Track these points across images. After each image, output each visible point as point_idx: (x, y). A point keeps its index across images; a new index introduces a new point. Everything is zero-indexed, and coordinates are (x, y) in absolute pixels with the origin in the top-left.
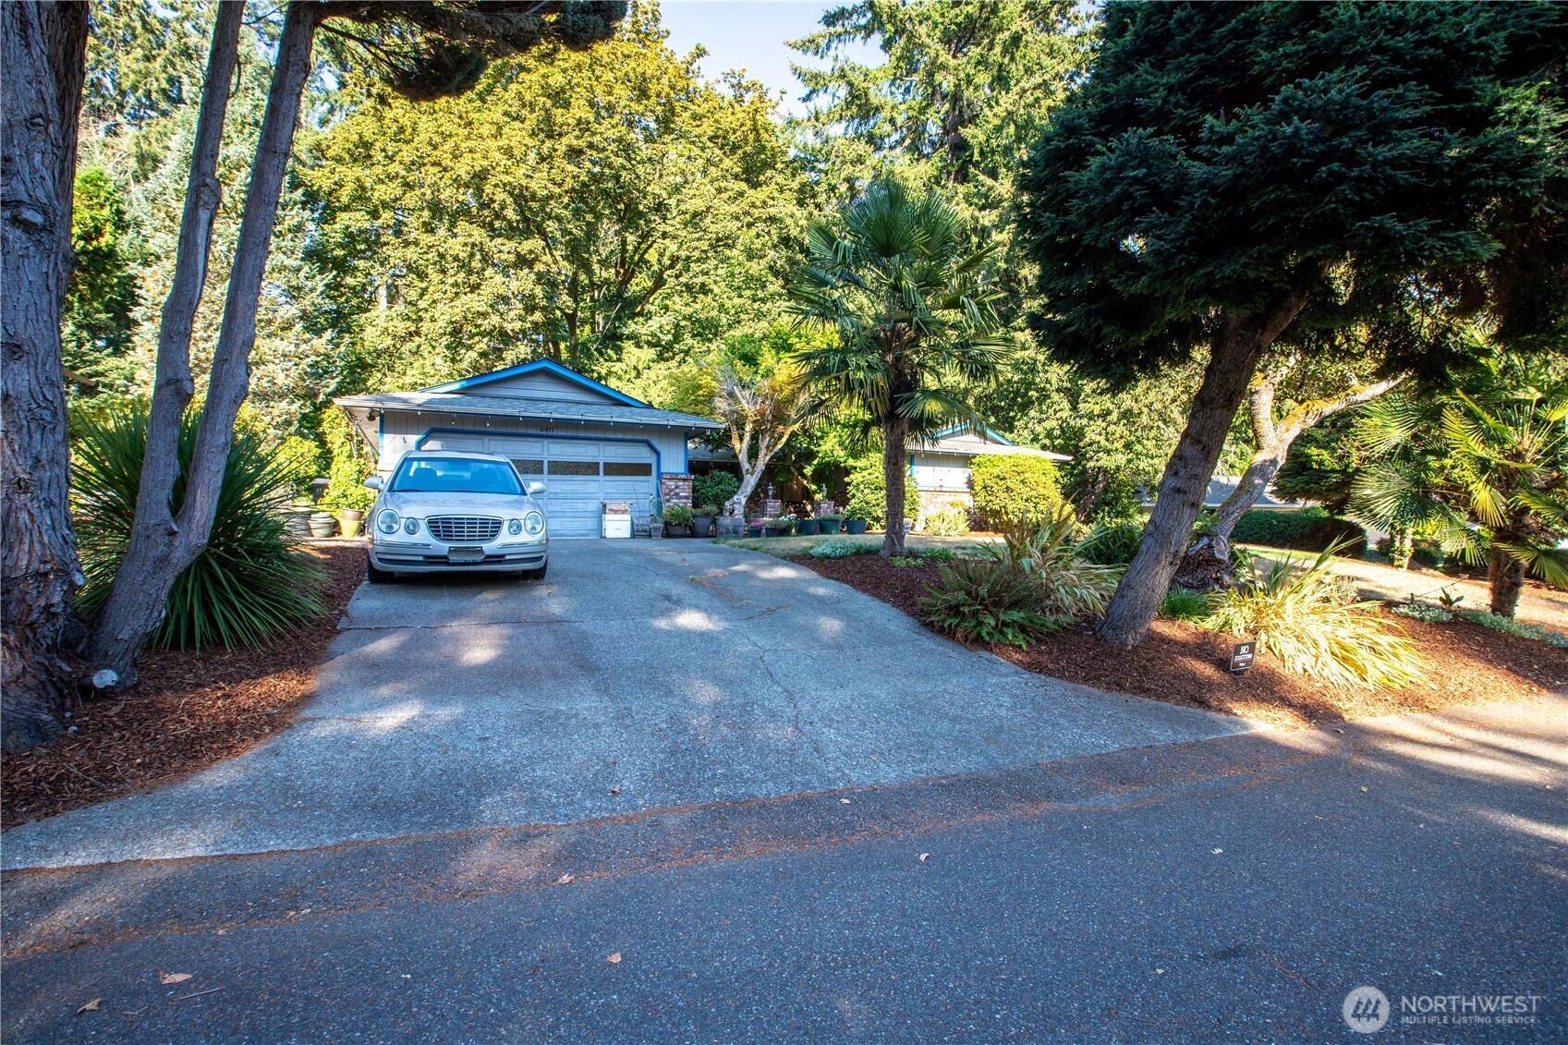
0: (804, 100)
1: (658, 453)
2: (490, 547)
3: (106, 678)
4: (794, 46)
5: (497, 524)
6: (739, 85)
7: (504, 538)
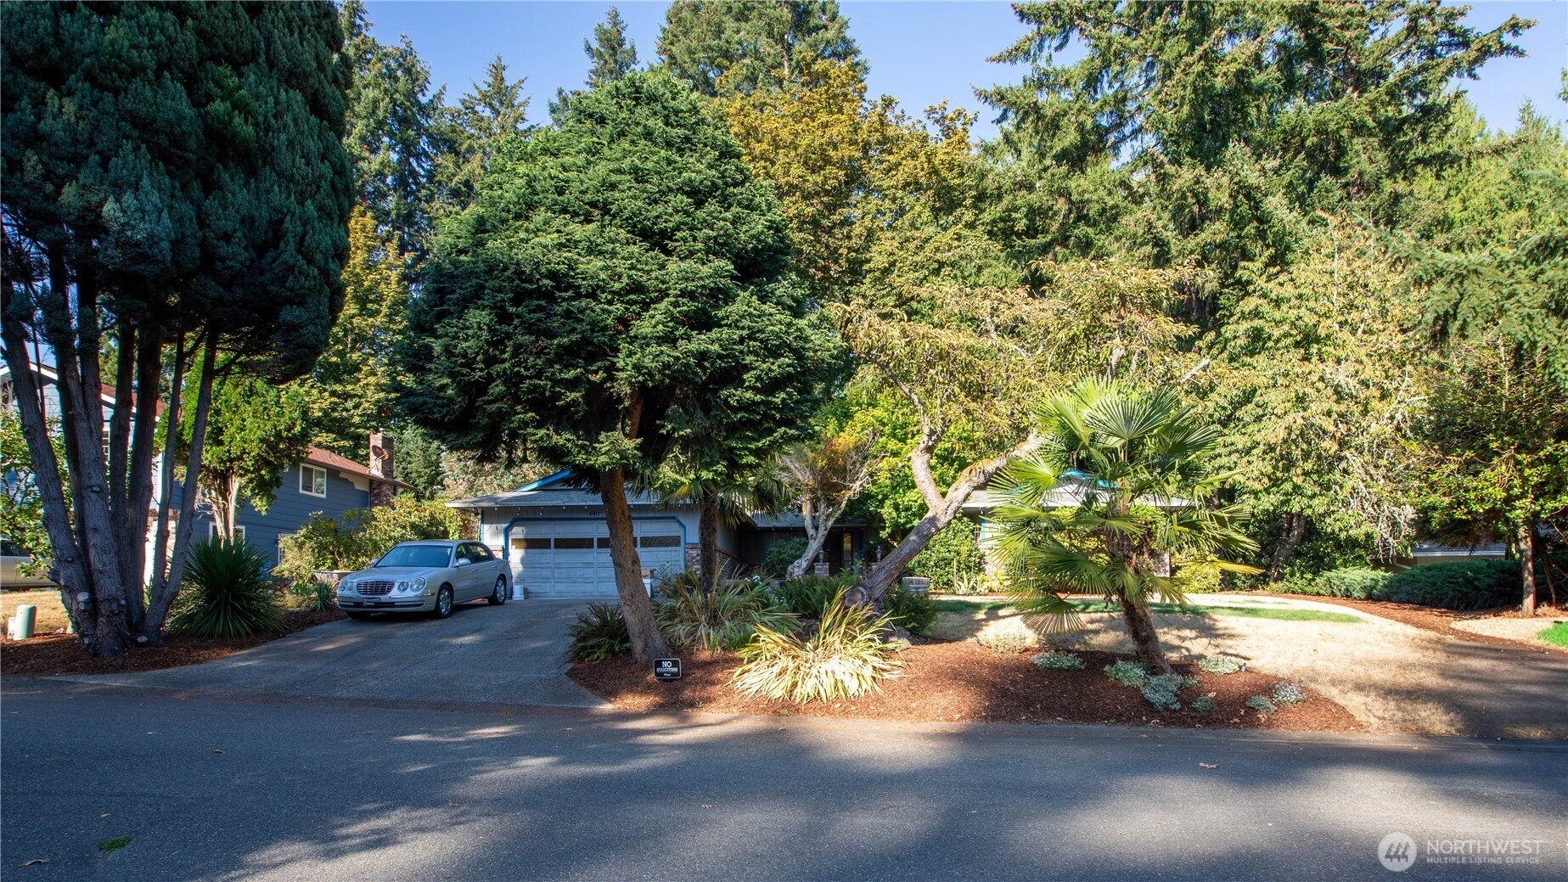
0: (999, 121)
1: (684, 527)
2: (384, 598)
3: (143, 639)
4: (999, 59)
5: (391, 585)
6: (944, 118)
7: (395, 594)
